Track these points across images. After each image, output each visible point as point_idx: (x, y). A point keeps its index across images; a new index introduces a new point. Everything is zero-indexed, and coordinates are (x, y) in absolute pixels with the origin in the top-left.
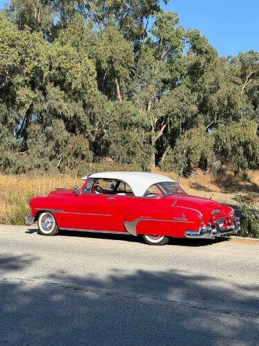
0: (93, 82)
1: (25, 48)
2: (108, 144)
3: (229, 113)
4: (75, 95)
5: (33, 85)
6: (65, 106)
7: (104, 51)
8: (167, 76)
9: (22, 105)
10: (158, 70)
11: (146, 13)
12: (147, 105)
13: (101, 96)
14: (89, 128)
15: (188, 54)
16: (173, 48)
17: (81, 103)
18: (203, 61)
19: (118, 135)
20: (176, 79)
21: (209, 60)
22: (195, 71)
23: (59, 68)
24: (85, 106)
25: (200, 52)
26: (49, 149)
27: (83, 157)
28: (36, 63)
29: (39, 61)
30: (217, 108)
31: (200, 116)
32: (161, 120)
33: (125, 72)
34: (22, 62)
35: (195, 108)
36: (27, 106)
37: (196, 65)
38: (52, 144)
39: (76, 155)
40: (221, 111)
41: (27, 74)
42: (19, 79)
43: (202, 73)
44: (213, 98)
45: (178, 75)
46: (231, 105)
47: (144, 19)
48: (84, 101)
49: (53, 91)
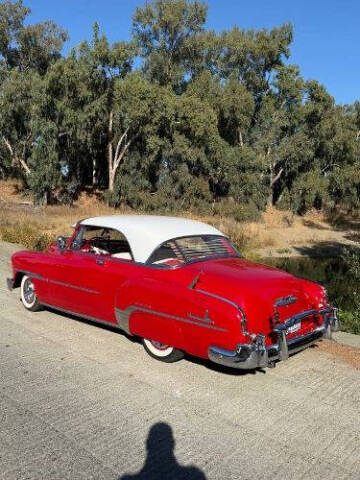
0: (214, 129)
1: (154, 100)
2: (228, 186)
3: (344, 157)
4: (200, 142)
5: (162, 133)
6: (189, 151)
7: (226, 102)
8: (286, 123)
9: (151, 152)
10: (278, 118)
11: (268, 67)
12: (266, 151)
13: (222, 142)
14: (212, 172)
15: (307, 103)
16: (293, 97)
17: (203, 148)
18: (320, 108)
19: (236, 177)
20: (294, 126)
21: (326, 108)
22: (313, 119)
23: (184, 118)
24: (207, 152)
25: (318, 100)
26: (175, 190)
27: (203, 198)
28: (163, 114)
29: (166, 112)
30: (333, 153)
31: (316, 160)
32: (280, 165)
33: (245, 120)
34: (152, 112)
35: (311, 153)
36: (156, 152)
37: (314, 113)
38: (178, 185)
39: (197, 195)
40: (336, 156)
41: (156, 124)
42: (148, 128)
43: (319, 120)
44: (330, 144)
45: (296, 122)
46: (346, 150)
47: (267, 73)
48: (207, 148)
49: (179, 138)
